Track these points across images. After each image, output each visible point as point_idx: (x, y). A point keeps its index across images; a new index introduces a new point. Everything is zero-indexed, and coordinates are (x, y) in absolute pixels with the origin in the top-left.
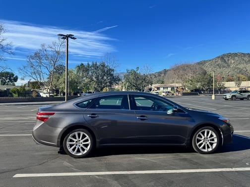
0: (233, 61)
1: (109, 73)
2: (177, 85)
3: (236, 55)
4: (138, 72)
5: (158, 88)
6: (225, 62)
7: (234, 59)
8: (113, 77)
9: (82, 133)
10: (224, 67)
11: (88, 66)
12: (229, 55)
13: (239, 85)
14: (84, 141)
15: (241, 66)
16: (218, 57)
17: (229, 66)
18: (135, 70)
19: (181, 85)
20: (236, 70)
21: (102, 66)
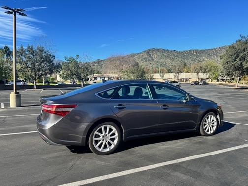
0: (156, 56)
1: (48, 59)
2: (113, 75)
3: (158, 50)
4: (78, 60)
5: (96, 78)
6: (150, 56)
7: (157, 54)
8: (53, 64)
9: (108, 127)
10: (149, 60)
11: (22, 50)
12: (153, 50)
13: (162, 77)
14: (111, 136)
15: (162, 60)
16: (145, 51)
17: (153, 60)
18: (75, 58)
19: (117, 75)
20: (158, 64)
21: (41, 50)
